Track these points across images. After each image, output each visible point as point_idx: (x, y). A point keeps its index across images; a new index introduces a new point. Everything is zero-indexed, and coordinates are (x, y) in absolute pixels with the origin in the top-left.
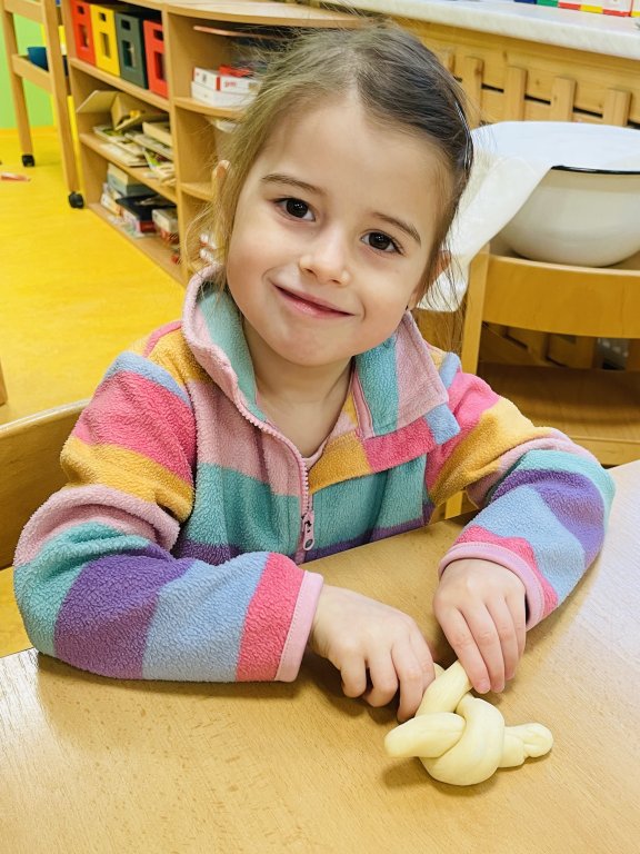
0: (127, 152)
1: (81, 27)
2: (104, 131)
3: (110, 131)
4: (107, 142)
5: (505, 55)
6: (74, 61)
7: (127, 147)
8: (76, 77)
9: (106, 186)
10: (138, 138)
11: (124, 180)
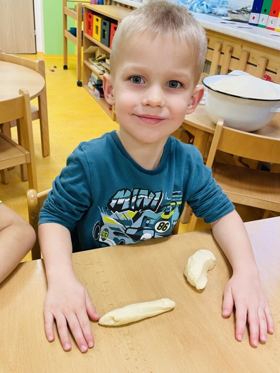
0: (99, 69)
1: (89, 23)
2: (92, 60)
3: (94, 60)
4: (93, 64)
5: (242, 47)
6: (85, 34)
7: (99, 67)
8: (85, 40)
9: (90, 79)
10: (103, 64)
11: (96, 78)
